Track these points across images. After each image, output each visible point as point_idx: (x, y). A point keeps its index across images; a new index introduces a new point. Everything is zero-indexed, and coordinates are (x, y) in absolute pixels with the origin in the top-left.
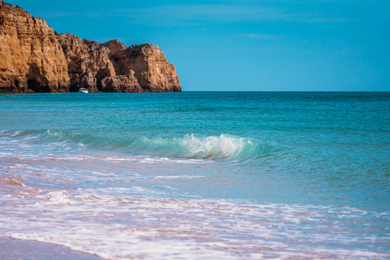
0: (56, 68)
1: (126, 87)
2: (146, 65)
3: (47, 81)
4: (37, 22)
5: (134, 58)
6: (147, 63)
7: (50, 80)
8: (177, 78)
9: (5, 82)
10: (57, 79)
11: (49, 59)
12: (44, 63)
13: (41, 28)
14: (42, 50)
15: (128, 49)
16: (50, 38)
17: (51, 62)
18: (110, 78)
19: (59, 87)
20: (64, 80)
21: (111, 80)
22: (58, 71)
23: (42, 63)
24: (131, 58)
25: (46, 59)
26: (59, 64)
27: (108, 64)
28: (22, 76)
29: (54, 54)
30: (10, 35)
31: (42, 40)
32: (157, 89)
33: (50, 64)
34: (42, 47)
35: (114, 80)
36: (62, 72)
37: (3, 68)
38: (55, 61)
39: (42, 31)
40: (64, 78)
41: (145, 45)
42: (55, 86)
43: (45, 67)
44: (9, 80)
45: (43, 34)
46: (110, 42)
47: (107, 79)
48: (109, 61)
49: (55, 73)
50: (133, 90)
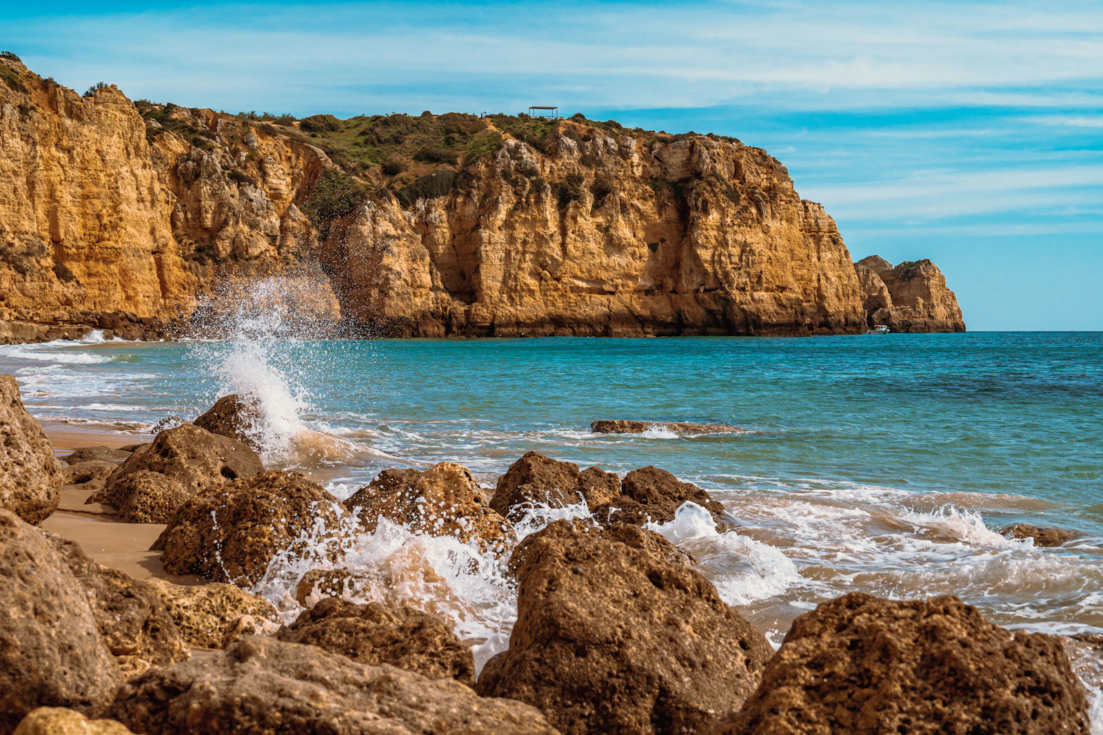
0: (840, 290)
1: (911, 324)
2: (926, 292)
3: (827, 312)
4: (810, 209)
5: (909, 280)
6: (928, 288)
7: (831, 310)
8: (959, 311)
9: (784, 312)
10: (842, 309)
11: (830, 274)
12: (822, 281)
13: (816, 219)
14: (819, 259)
15: (898, 268)
16: (830, 237)
17: (833, 279)
18: (886, 310)
19: (847, 324)
20: (855, 312)
21: (889, 313)
22: (844, 296)
23: (819, 280)
24: (904, 281)
25: (825, 275)
26: (846, 282)
27: (882, 288)
28: (808, 301)
29: (837, 264)
30: (787, 221)
31: (818, 240)
32: (942, 327)
33: (831, 284)
34: (818, 252)
35: (893, 313)
36: (851, 297)
37: (780, 284)
38: (839, 277)
39: (818, 225)
40: (854, 308)
41: (924, 261)
42: (840, 321)
43: (823, 288)
44: (792, 308)
45: (819, 230)
46: (867, 258)
47: (882, 312)
48: (883, 284)
49: (839, 299)
50: (922, 329)
